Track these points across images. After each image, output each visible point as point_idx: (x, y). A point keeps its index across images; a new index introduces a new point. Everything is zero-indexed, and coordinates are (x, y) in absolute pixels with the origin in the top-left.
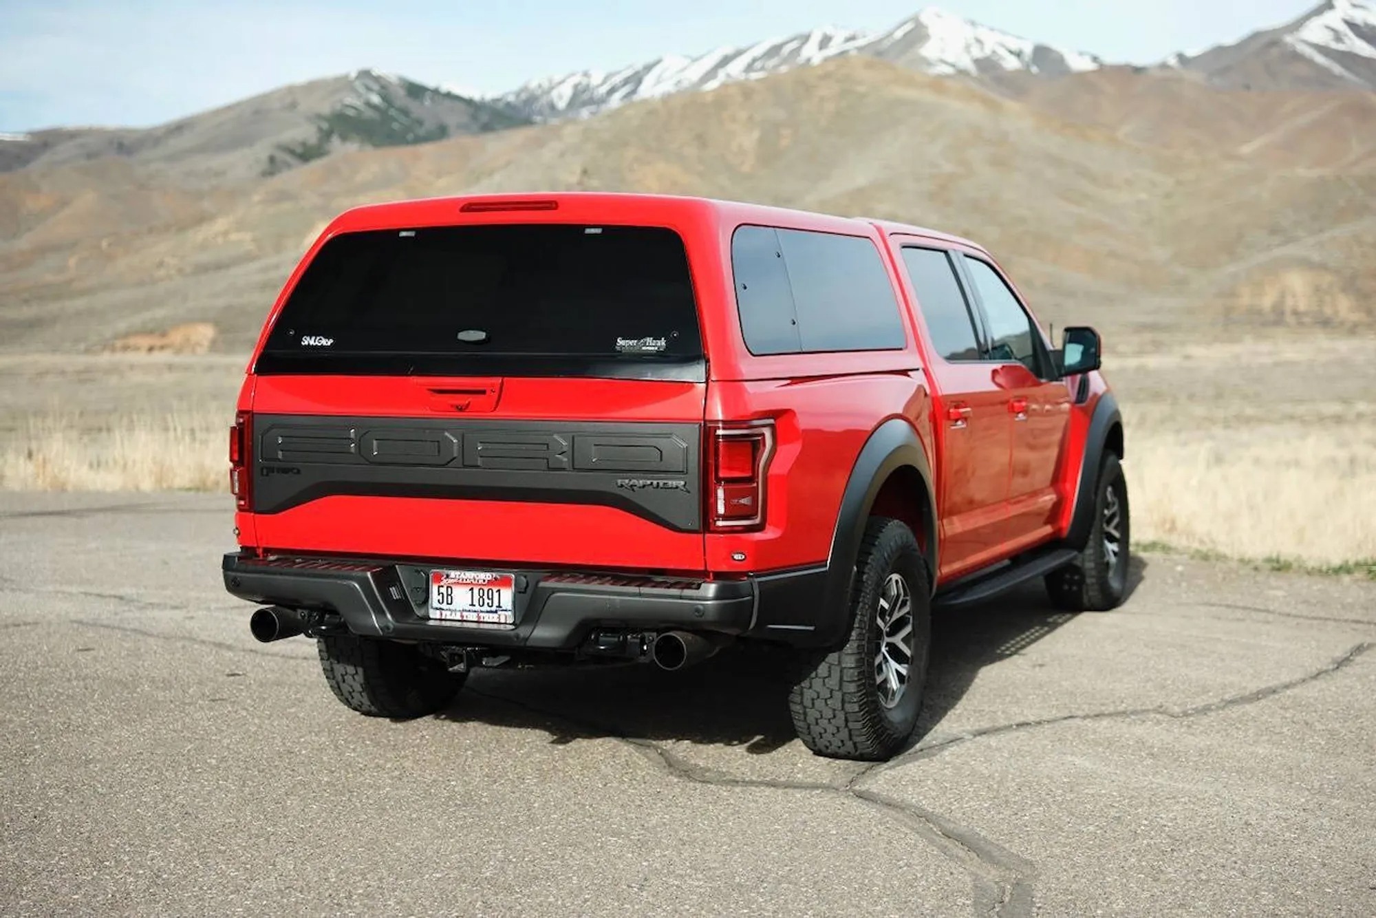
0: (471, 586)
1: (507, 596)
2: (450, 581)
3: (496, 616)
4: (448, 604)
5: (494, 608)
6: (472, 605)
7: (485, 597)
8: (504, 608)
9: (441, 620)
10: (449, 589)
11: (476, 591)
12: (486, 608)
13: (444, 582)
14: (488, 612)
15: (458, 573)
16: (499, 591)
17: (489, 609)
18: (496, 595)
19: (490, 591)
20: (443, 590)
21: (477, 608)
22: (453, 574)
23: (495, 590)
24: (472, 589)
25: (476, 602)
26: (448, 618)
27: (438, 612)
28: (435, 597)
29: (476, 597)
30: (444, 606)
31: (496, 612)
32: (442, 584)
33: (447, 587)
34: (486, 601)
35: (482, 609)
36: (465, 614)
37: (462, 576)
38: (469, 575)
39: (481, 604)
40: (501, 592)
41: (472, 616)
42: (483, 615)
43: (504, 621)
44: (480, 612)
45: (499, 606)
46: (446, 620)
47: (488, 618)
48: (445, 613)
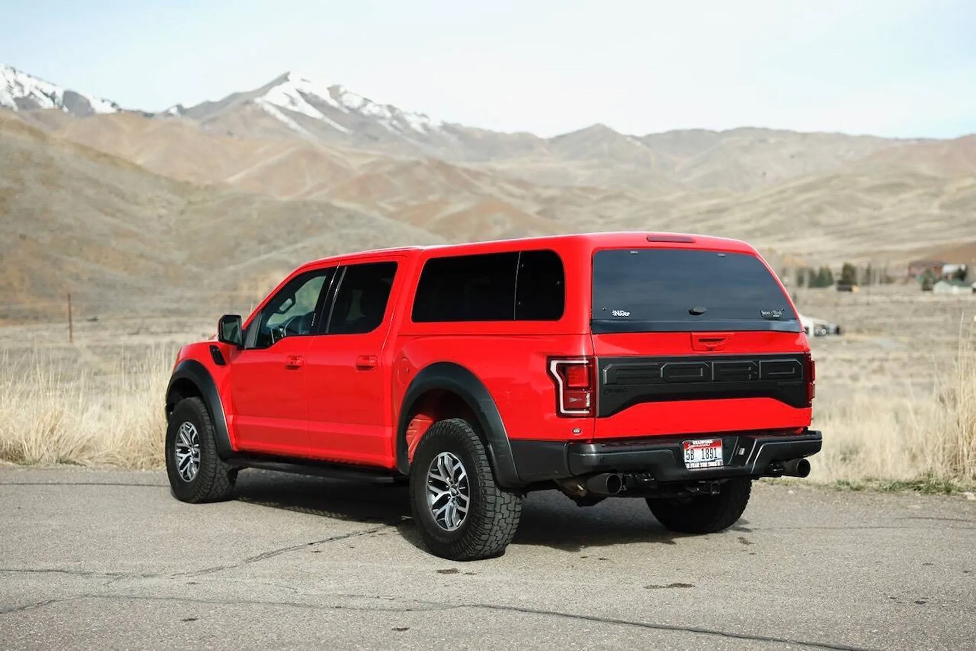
0: (702, 448)
1: (719, 452)
2: (693, 446)
3: (716, 462)
4: (692, 459)
5: (713, 459)
6: (703, 458)
7: (709, 453)
8: (718, 458)
9: (690, 469)
11: (704, 450)
12: (710, 459)
13: (690, 447)
14: (710, 461)
15: (696, 442)
16: (715, 449)
17: (711, 459)
18: (714, 451)
19: (711, 450)
20: (689, 452)
21: (706, 460)
22: (694, 442)
23: (713, 449)
24: (703, 450)
25: (705, 457)
27: (688, 464)
28: (686, 456)
29: (705, 453)
30: (691, 461)
31: (714, 461)
32: (688, 448)
33: (691, 450)
34: (710, 455)
35: (708, 460)
36: (701, 464)
37: (699, 443)
38: (702, 442)
39: (707, 457)
41: (705, 465)
42: (709, 463)
43: (719, 465)
44: (707, 462)
45: (716, 457)
46: (692, 468)
47: (712, 464)
48: (691, 465)
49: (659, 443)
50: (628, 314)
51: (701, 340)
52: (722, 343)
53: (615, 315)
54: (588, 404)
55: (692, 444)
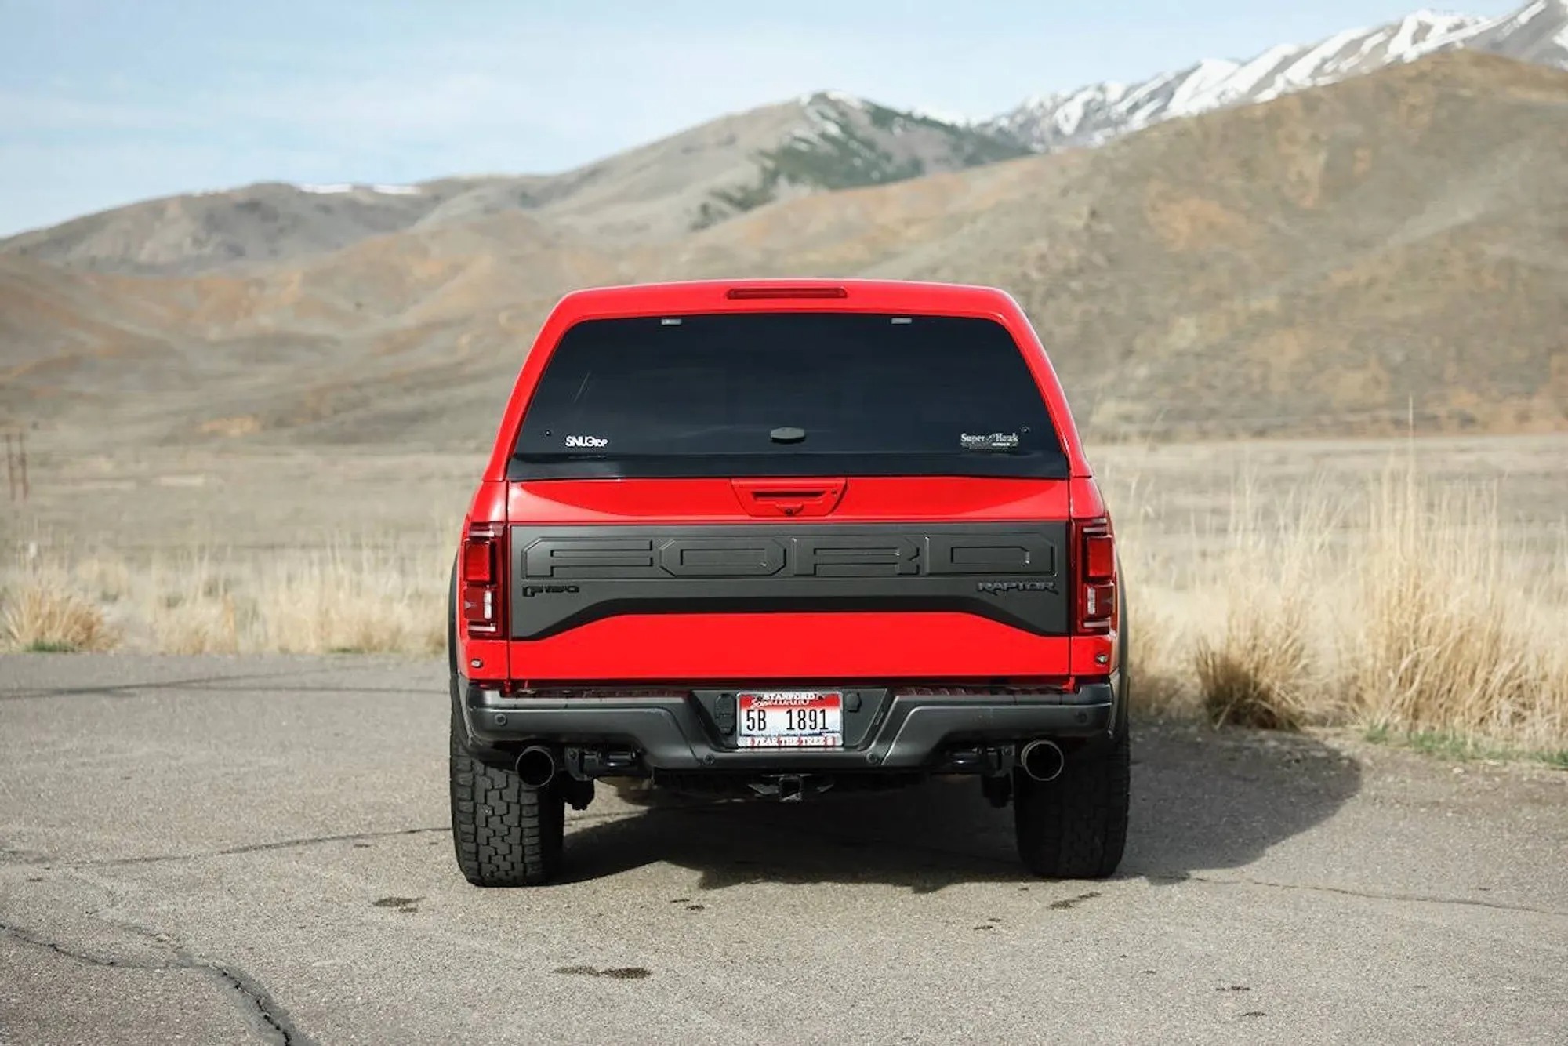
0: (789, 707)
1: (834, 717)
2: (762, 704)
3: (821, 739)
4: (759, 729)
5: (817, 731)
6: (791, 728)
7: (807, 719)
8: (830, 729)
9: (753, 747)
10: (762, 714)
11: (795, 713)
12: (808, 731)
13: (755, 705)
14: (810, 735)
15: (772, 694)
16: (823, 711)
17: (811, 732)
18: (820, 716)
19: (813, 713)
20: (753, 715)
21: (797, 731)
22: (766, 695)
23: (818, 712)
24: (790, 712)
25: (795, 725)
26: (761, 744)
27: (749, 739)
28: (743, 722)
29: (795, 719)
30: (755, 732)
31: (820, 734)
32: (750, 707)
33: (759, 711)
34: (808, 723)
35: (804, 732)
36: (782, 739)
37: (779, 697)
38: (788, 695)
39: (802, 726)
40: (826, 712)
41: (794, 741)
42: (803, 739)
43: (830, 743)
44: (802, 735)
45: (824, 728)
46: (759, 747)
47: (811, 741)
48: (757, 740)
49: (630, 695)
50: (605, 441)
51: (757, 495)
52: (819, 501)
53: (572, 444)
54: (488, 613)
55: (760, 699)
